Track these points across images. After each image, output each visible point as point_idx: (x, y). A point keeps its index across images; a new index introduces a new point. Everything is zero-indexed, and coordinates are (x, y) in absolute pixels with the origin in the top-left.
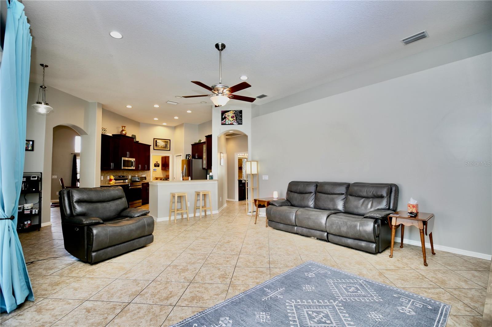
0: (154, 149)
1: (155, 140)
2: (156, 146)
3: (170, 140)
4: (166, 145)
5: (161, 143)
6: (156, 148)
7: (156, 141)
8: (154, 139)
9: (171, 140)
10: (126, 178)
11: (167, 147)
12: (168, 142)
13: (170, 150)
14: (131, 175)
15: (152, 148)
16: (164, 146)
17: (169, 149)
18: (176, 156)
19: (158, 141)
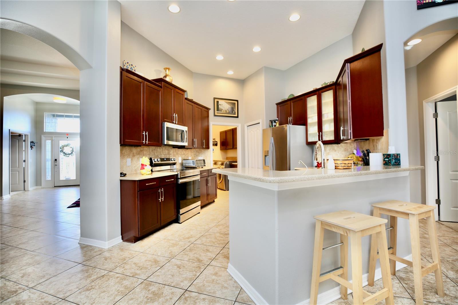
0: (215, 115)
1: (216, 100)
2: (218, 110)
3: (237, 101)
4: (233, 109)
5: (225, 106)
6: (217, 113)
7: (218, 102)
8: (215, 98)
9: (239, 101)
10: (173, 162)
11: (234, 112)
12: (235, 103)
13: (237, 117)
14: (182, 157)
15: (211, 113)
16: (230, 109)
17: (236, 115)
18: (248, 126)
19: (221, 102)
